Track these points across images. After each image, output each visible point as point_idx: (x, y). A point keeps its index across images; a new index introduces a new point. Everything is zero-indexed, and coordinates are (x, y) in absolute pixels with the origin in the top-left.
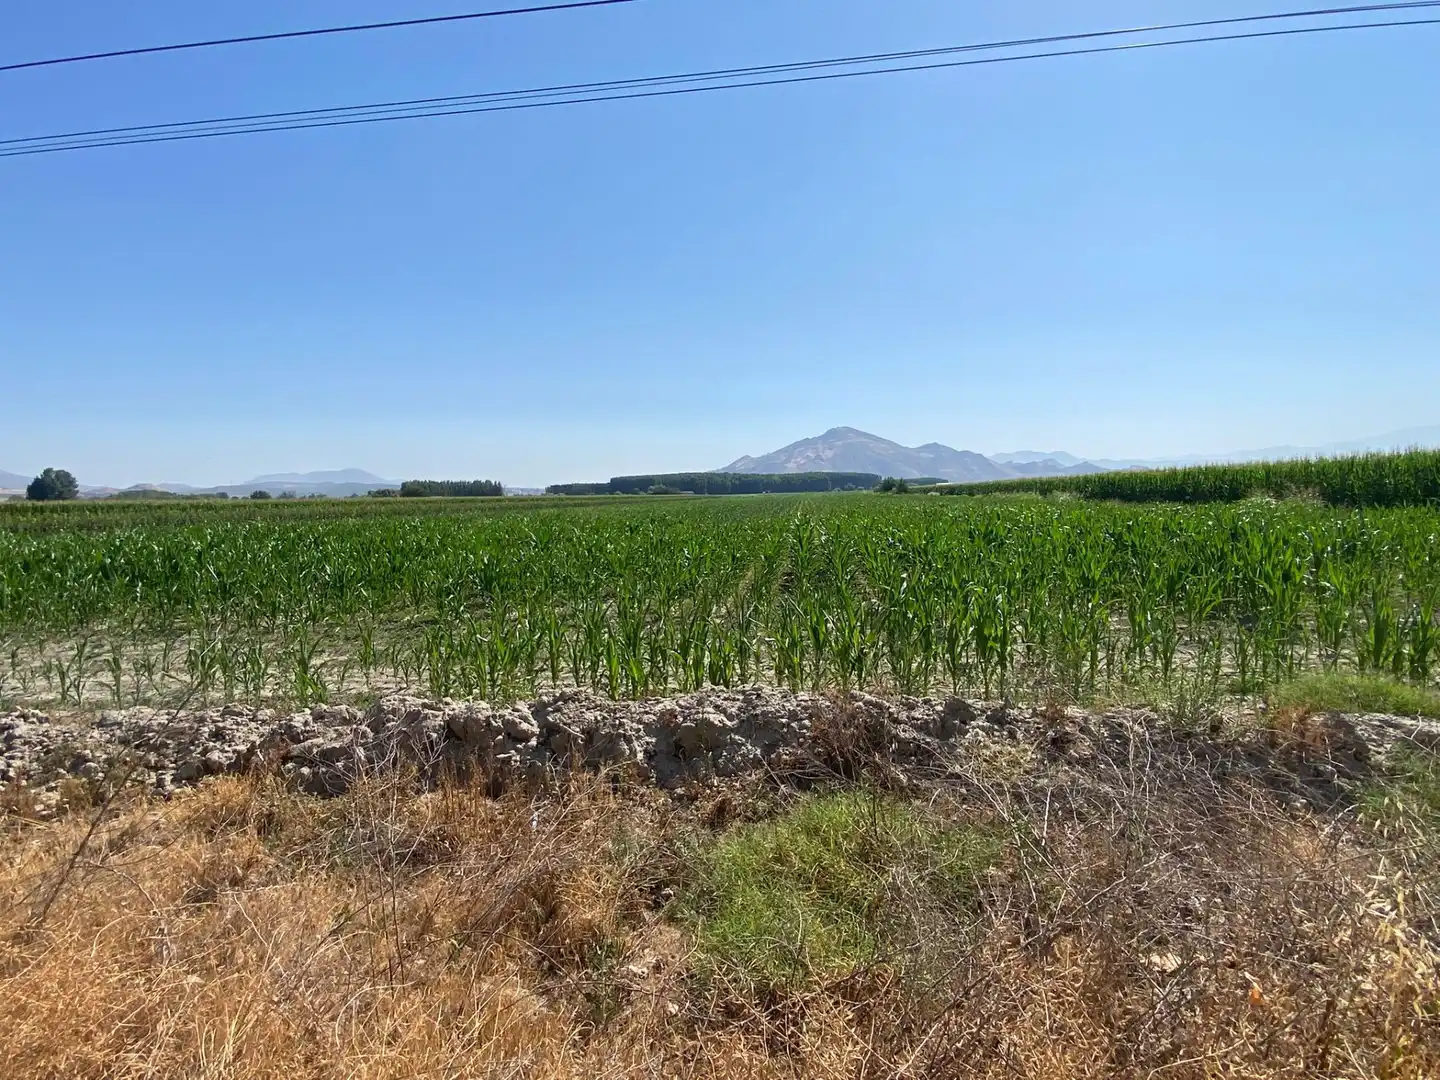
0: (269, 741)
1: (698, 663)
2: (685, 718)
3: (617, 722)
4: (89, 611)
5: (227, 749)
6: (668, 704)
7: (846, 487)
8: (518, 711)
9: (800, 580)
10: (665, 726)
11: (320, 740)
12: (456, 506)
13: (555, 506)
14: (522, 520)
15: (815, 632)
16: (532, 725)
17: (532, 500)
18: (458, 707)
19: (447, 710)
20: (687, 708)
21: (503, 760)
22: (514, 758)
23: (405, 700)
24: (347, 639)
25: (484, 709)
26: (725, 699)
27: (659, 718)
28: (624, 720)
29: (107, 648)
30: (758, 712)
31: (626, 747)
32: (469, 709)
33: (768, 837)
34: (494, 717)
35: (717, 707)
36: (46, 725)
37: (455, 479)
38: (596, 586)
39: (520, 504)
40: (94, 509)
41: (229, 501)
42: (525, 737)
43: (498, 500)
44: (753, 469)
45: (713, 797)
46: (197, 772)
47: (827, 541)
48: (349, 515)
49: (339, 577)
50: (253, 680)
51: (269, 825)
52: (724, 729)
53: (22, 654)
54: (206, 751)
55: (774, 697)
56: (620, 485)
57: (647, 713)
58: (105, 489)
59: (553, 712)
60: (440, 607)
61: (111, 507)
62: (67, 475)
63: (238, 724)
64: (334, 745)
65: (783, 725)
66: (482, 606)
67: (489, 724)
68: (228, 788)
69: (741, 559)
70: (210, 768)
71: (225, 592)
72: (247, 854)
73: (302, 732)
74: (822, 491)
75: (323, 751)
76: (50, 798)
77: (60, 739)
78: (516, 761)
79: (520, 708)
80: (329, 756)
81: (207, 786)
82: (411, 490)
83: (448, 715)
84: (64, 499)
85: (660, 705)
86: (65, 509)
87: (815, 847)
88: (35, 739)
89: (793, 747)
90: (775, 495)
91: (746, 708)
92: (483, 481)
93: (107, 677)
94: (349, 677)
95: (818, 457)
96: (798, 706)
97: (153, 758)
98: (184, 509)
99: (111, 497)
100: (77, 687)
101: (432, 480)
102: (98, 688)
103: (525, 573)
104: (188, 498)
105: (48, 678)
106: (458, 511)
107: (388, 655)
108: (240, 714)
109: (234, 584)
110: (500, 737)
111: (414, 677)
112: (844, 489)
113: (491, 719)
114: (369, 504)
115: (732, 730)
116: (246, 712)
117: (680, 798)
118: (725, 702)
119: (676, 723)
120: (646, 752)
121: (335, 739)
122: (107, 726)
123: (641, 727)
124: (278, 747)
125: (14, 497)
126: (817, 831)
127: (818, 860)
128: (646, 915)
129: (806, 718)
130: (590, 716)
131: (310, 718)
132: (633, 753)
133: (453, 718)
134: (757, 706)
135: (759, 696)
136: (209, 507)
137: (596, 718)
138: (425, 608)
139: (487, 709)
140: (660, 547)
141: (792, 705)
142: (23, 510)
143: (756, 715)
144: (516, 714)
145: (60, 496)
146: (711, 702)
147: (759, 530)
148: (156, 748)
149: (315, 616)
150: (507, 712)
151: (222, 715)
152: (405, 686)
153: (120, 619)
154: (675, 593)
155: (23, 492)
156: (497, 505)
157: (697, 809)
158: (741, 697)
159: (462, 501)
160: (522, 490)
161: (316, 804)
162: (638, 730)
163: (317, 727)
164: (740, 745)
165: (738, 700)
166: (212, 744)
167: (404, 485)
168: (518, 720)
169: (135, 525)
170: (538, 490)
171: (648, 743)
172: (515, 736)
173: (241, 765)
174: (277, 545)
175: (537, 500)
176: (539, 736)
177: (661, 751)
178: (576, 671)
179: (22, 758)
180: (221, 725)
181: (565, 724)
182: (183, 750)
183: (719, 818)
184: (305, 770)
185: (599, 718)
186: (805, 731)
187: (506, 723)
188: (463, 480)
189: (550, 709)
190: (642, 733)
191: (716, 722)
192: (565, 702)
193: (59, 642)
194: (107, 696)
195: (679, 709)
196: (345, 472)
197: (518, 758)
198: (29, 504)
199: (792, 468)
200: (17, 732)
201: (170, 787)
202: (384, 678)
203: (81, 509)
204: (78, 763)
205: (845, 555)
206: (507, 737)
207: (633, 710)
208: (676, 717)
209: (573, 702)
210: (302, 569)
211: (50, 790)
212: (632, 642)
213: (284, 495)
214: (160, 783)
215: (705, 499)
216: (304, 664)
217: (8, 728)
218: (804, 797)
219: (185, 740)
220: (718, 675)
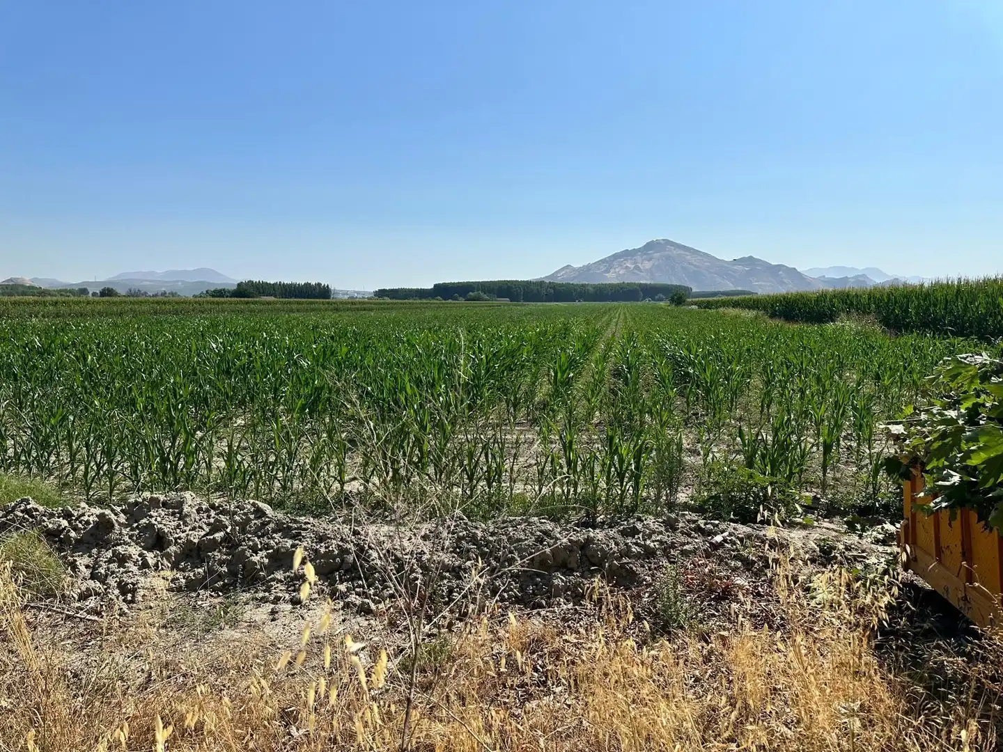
7: (656, 297)
13: (382, 309)
37: (287, 281)
43: (327, 303)
44: (574, 278)
56: (444, 291)
90: (587, 303)
92: (313, 283)
156: (327, 307)
188: (294, 282)
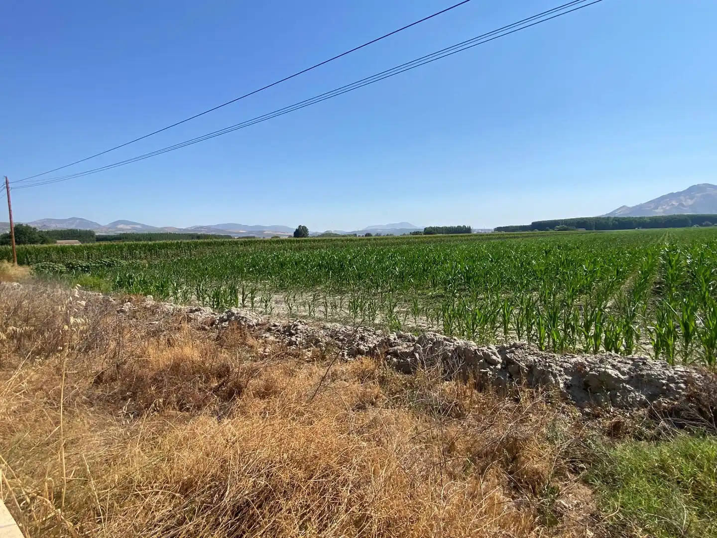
0: (381, 345)
1: (597, 337)
2: (591, 370)
3: (547, 364)
4: (316, 282)
5: (366, 345)
6: (579, 359)
7: (703, 224)
8: (490, 349)
9: (670, 289)
10: (578, 371)
11: (400, 347)
12: (449, 239)
13: (500, 238)
14: (482, 246)
15: (686, 326)
16: (498, 358)
17: (487, 235)
18: (461, 342)
19: (455, 343)
20: (593, 363)
21: (484, 373)
22: (489, 373)
23: (436, 335)
24: (405, 301)
25: (473, 345)
26: (619, 362)
27: (574, 367)
28: (552, 364)
29: (321, 297)
30: (644, 373)
31: (553, 379)
32: (466, 344)
33: (654, 453)
34: (478, 350)
35: (613, 366)
36: (307, 326)
38: (527, 285)
39: (480, 237)
40: (314, 241)
41: (358, 238)
42: (495, 363)
43: (469, 236)
44: (629, 214)
45: (610, 418)
46: (355, 353)
47: (692, 263)
48: (404, 244)
49: (401, 273)
50: (372, 316)
51: (383, 381)
52: (618, 380)
53: (296, 297)
54: (358, 345)
55: (656, 367)
56: (538, 226)
57: (566, 362)
58: (317, 233)
59: (509, 353)
60: (445, 289)
61: (319, 241)
62: (306, 227)
63: (369, 335)
64: (406, 350)
65: (664, 385)
66: (464, 290)
67: (476, 353)
68: (368, 363)
69: (623, 272)
70: (360, 352)
71: (360, 277)
72: (376, 393)
73: (394, 342)
74: (684, 226)
75: (402, 352)
76: (309, 354)
77: (311, 332)
78: (490, 374)
79: (491, 347)
80: (404, 355)
81: (359, 359)
82: (429, 231)
83: (456, 345)
84: (305, 237)
85: (574, 359)
86: (305, 241)
87: (691, 468)
88: (304, 331)
89: (671, 399)
91: (635, 369)
92: (462, 226)
93: (322, 308)
94: (408, 318)
95: (681, 204)
96: (675, 374)
97: (340, 344)
98: (342, 241)
99: (319, 236)
100: (314, 312)
101: (438, 226)
102: (319, 312)
103: (487, 275)
104: (343, 236)
105: (305, 307)
106: (450, 241)
107: (423, 310)
108: (369, 331)
109: (363, 274)
110: (481, 361)
111: (435, 322)
112: (701, 225)
113: (477, 351)
114: (411, 238)
115: (623, 381)
116: (371, 330)
117: (588, 414)
118: (620, 364)
119: (586, 371)
120: (565, 383)
121: (407, 348)
122: (325, 329)
123: (562, 369)
124: (384, 348)
125: (290, 236)
126: (693, 457)
127: (694, 476)
128: (569, 475)
129: (682, 383)
130: (531, 358)
131: (396, 337)
132: (557, 383)
133: (458, 348)
134: (643, 369)
135: (644, 364)
136: (351, 240)
137: (534, 360)
138: (438, 289)
139: (475, 346)
140: (567, 263)
141: (670, 373)
142: (293, 241)
143: (643, 375)
144: (490, 350)
145: (303, 236)
146: (609, 362)
147: (635, 254)
148: (342, 340)
149: (393, 289)
150: (485, 349)
151: (363, 331)
152: (431, 326)
153: (325, 285)
154: (577, 292)
155: (292, 234)
156: (469, 238)
157: (600, 423)
158: (631, 362)
159: (452, 236)
160: (482, 230)
161: (399, 376)
162: (560, 371)
163: (398, 341)
164: (630, 391)
165: (629, 364)
166: (360, 342)
167: (425, 229)
168: (491, 354)
169: (327, 247)
170: (489, 230)
171: (566, 379)
172: (489, 362)
173: (371, 353)
174: (377, 257)
175: (490, 235)
176: (502, 364)
177: (575, 386)
178: (518, 330)
179: (300, 337)
180: (363, 334)
181: (517, 360)
182: (350, 343)
183: (615, 431)
184: (395, 360)
185: (536, 360)
186: (680, 391)
187: (484, 354)
188: (452, 226)
189: (508, 351)
190: (562, 373)
191: (613, 375)
192: (516, 348)
193: (306, 293)
194: (322, 316)
195: (587, 363)
196: (401, 224)
197: (491, 373)
198: (295, 239)
199: (659, 212)
200: (299, 327)
201: (346, 357)
202: (422, 321)
203: (310, 241)
204: (317, 342)
205: (708, 273)
206: (485, 362)
207: (557, 359)
208: (585, 367)
209: (521, 349)
210: (387, 269)
211: (309, 351)
212: (553, 318)
213: (377, 235)
214: (343, 355)
215: (593, 234)
216: (391, 311)
217: (296, 326)
218: (682, 434)
219: (350, 338)
220: (610, 345)
